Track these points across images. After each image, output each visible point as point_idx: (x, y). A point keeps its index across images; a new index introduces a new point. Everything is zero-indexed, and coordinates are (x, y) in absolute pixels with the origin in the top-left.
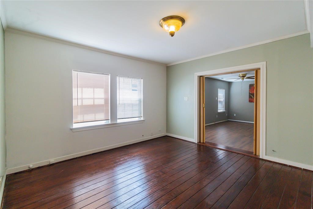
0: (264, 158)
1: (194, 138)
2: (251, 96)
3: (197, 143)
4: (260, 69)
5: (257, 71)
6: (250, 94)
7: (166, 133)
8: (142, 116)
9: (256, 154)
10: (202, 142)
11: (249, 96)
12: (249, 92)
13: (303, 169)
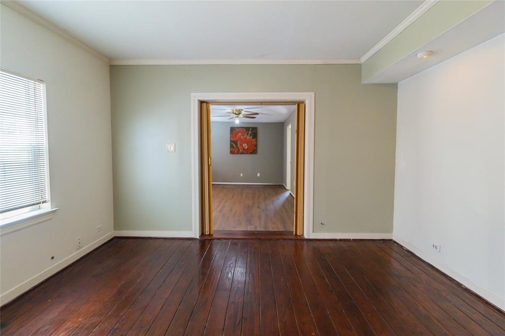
0: (311, 237)
1: (192, 230)
2: (233, 145)
3: (198, 237)
4: (303, 102)
5: (300, 104)
6: (231, 141)
7: (114, 231)
8: (48, 197)
9: (296, 234)
10: (207, 233)
11: (231, 144)
12: (231, 139)
13: (353, 240)
